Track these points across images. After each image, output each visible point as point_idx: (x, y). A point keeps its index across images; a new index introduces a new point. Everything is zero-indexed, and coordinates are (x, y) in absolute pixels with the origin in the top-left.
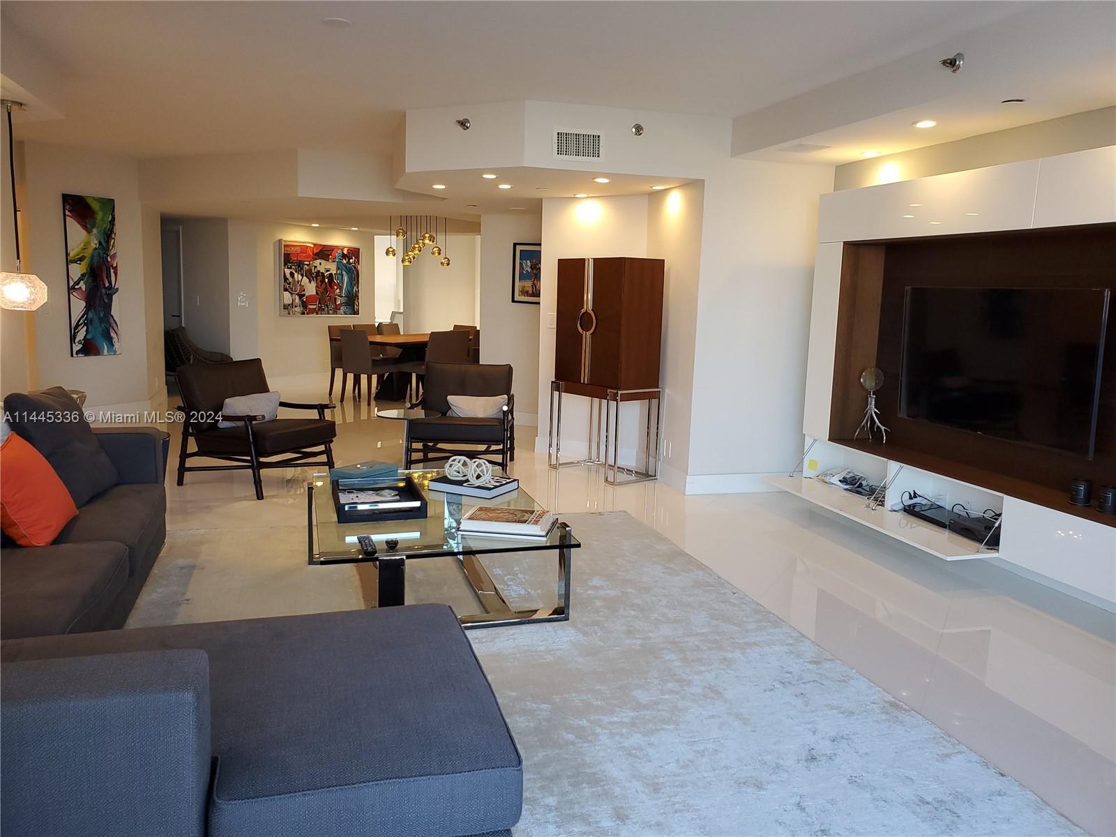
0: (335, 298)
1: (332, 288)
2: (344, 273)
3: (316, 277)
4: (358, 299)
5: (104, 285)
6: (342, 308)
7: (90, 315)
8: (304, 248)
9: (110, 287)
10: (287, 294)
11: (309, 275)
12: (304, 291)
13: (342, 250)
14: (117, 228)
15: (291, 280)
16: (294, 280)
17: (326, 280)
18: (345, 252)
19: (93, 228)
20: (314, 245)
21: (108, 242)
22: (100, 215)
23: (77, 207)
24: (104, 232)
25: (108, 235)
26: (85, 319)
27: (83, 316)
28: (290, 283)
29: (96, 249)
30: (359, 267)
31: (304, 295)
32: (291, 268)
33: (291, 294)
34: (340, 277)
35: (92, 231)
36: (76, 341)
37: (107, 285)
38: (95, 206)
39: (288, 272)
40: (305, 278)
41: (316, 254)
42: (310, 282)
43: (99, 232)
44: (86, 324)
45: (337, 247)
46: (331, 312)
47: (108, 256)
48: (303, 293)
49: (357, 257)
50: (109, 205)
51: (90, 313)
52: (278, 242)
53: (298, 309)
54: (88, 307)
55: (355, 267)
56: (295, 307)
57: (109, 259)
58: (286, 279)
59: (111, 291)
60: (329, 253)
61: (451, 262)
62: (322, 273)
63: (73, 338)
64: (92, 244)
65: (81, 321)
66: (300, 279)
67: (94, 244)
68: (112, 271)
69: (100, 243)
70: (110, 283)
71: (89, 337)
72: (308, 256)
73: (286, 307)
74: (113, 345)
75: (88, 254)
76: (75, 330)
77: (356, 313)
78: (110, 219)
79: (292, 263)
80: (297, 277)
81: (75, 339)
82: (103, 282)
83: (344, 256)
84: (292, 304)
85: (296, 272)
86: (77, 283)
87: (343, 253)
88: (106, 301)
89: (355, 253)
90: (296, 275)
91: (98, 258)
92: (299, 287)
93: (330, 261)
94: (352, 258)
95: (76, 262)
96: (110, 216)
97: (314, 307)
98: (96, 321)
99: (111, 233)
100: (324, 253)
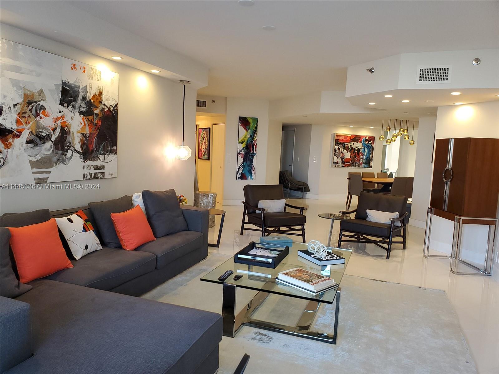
0: (360, 160)
1: (359, 155)
2: (366, 148)
3: (351, 150)
4: (372, 160)
5: (251, 152)
6: (363, 164)
7: (245, 164)
8: (346, 137)
9: (253, 153)
10: (335, 158)
11: (347, 149)
12: (344, 156)
13: (366, 137)
14: (258, 130)
15: (338, 151)
16: (340, 151)
17: (356, 152)
18: (367, 138)
19: (249, 129)
20: (352, 135)
21: (254, 135)
22: (252, 125)
23: (244, 122)
24: (253, 131)
25: (254, 132)
26: (243, 165)
27: (242, 164)
28: (337, 153)
29: (249, 138)
30: (374, 146)
31: (344, 158)
32: (338, 146)
33: (337, 157)
34: (363, 150)
35: (248, 131)
36: (239, 173)
37: (252, 152)
38: (250, 121)
39: (337, 147)
40: (345, 150)
41: (352, 139)
42: (348, 152)
43: (251, 131)
44: (243, 167)
45: (363, 136)
46: (357, 166)
47: (253, 140)
48: (343, 157)
49: (373, 141)
50: (256, 120)
51: (244, 163)
52: (333, 134)
53: (341, 165)
54: (244, 161)
55: (372, 145)
56: (339, 163)
57: (254, 142)
58: (335, 151)
59: (253, 154)
60: (358, 139)
61: (415, 143)
62: (354, 148)
63: (237, 172)
64: (248, 136)
65: (241, 166)
66: (342, 151)
67: (249, 136)
68: (254, 146)
69: (251, 135)
70: (253, 151)
71: (243, 172)
72: (347, 141)
73: (334, 163)
74: (252, 176)
75: (246, 140)
76: (238, 169)
77: (371, 167)
78: (255, 126)
79: (339, 143)
80: (341, 150)
81: (238, 173)
82: (251, 151)
83: (366, 140)
84: (338, 162)
85: (341, 147)
86: (241, 151)
87: (366, 139)
88: (251, 158)
89: (372, 139)
90: (341, 149)
91: (250, 141)
92: (341, 154)
93: (359, 142)
94: (370, 141)
95: (241, 143)
96: (256, 125)
97: (349, 163)
98: (246, 166)
99: (255, 131)
100: (356, 139)
